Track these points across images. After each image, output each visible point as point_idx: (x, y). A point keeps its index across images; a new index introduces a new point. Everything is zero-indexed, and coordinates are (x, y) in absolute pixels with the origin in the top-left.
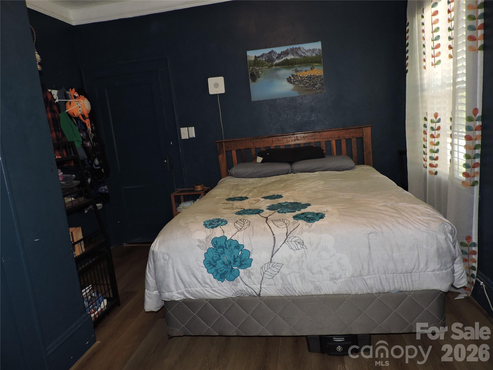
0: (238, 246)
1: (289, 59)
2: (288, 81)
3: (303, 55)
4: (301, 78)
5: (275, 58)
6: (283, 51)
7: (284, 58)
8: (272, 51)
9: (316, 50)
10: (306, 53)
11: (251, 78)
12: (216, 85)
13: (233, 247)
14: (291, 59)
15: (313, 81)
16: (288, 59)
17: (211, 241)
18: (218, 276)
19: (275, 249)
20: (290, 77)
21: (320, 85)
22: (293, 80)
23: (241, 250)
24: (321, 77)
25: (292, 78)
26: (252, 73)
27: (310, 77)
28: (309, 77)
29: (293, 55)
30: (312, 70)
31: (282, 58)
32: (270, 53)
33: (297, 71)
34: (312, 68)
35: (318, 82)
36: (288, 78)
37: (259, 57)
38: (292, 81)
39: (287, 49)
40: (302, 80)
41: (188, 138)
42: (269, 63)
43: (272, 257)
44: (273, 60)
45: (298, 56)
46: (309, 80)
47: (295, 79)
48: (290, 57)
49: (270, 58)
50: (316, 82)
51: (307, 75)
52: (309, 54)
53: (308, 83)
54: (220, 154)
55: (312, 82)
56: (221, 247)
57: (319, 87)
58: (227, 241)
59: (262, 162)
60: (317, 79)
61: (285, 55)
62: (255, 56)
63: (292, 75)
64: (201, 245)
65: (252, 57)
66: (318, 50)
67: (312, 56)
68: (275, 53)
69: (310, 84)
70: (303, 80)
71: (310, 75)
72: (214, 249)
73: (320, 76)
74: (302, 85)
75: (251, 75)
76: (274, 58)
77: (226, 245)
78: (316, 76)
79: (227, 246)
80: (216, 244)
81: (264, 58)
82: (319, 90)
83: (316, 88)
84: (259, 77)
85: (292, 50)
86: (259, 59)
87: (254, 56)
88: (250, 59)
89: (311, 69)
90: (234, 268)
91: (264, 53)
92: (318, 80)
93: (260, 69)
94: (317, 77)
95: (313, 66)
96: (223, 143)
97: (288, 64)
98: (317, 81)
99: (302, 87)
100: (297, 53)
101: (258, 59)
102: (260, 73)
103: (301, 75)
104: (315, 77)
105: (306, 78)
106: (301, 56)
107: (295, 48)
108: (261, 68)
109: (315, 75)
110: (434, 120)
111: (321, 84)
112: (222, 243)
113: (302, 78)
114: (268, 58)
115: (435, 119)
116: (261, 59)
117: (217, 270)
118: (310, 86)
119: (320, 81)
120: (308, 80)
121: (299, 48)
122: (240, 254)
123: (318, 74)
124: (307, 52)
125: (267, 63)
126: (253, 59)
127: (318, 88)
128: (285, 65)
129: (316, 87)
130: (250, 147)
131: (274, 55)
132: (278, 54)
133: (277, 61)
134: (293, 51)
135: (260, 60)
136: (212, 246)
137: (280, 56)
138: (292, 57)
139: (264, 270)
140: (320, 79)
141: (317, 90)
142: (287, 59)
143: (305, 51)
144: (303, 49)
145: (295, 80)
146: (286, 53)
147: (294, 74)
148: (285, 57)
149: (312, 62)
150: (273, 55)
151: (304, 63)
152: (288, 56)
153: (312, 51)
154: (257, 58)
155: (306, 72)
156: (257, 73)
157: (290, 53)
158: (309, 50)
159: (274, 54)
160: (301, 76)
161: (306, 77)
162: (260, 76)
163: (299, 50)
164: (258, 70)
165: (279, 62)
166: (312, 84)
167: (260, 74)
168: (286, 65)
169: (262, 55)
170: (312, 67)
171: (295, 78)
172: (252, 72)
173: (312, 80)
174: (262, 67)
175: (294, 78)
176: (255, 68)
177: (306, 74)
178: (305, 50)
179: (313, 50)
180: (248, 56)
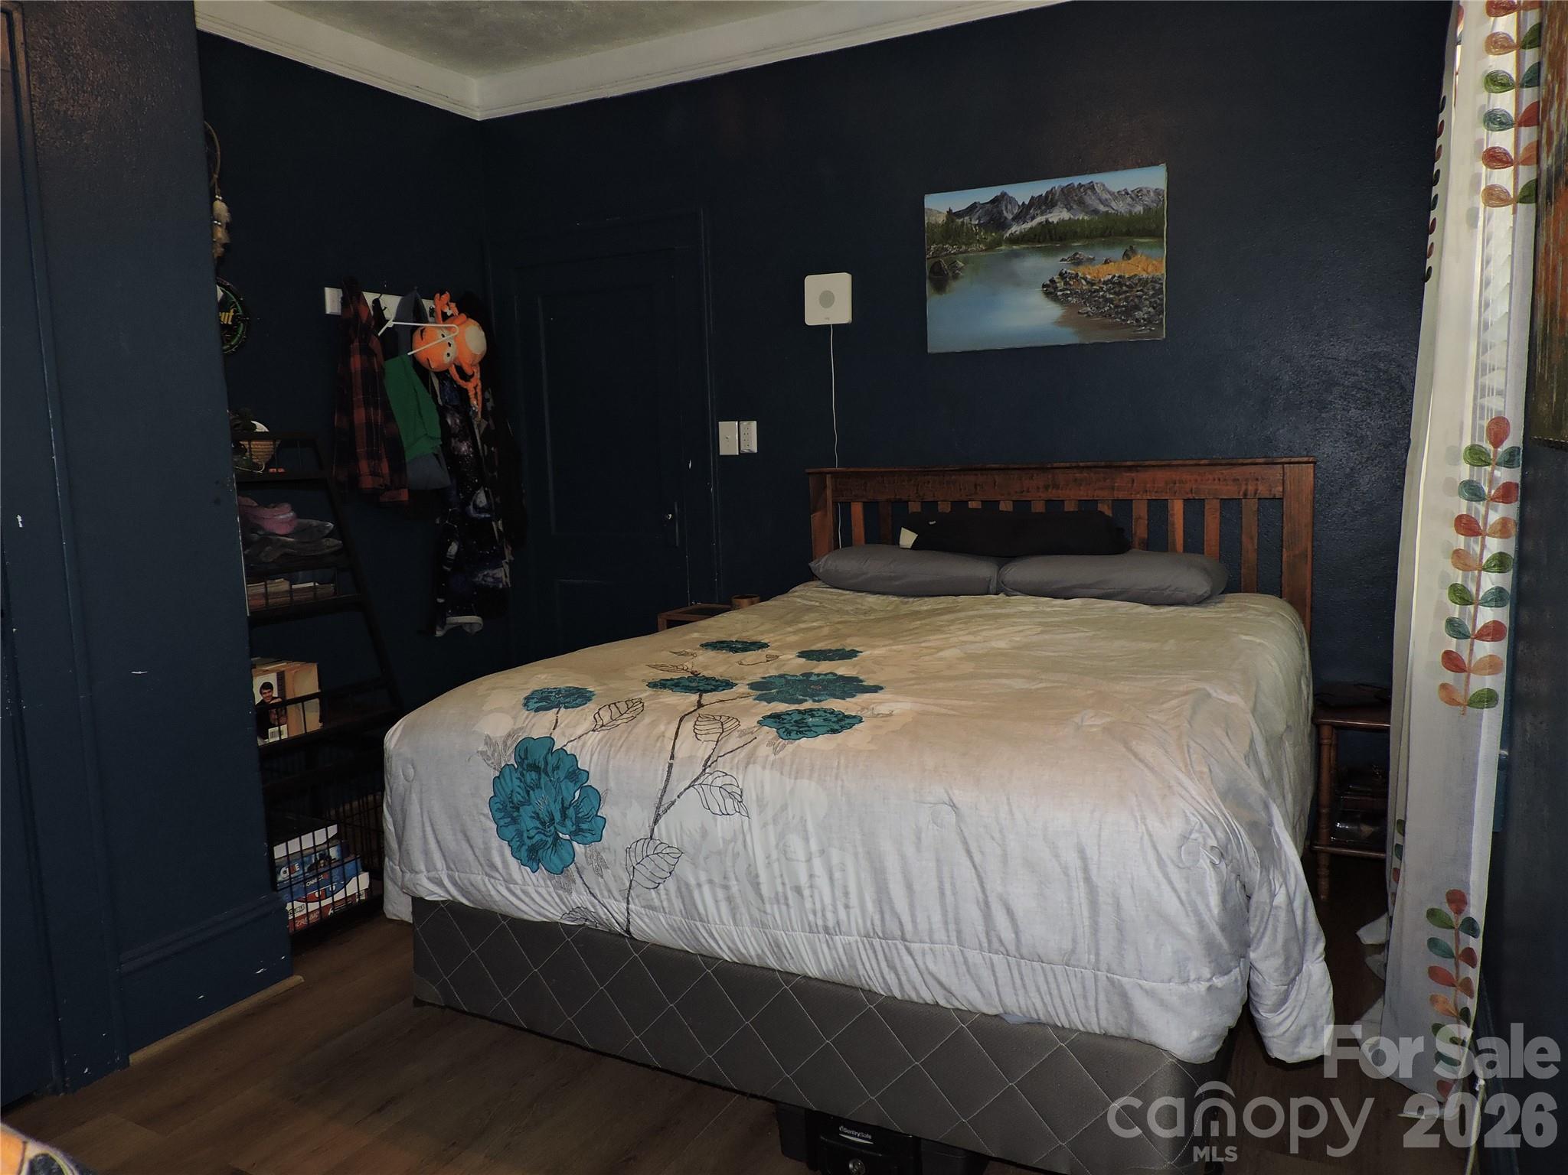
0: (577, 775)
1: (1055, 222)
2: (1048, 294)
3: (1102, 208)
4: (1091, 283)
5: (1010, 217)
6: (1036, 195)
7: (1040, 219)
8: (1004, 195)
9: (1148, 192)
10: (1113, 204)
11: (930, 278)
12: (827, 299)
13: (561, 774)
14: (1062, 222)
15: (1129, 297)
16: (1050, 220)
17: (515, 745)
18: (524, 853)
19: (666, 801)
20: (1052, 281)
21: (1151, 309)
22: (1061, 291)
23: (581, 787)
24: (1156, 282)
25: (1061, 285)
26: (936, 262)
27: (1118, 284)
28: (1114, 283)
29: (1069, 209)
30: (1129, 259)
31: (1033, 218)
32: (995, 201)
33: (1077, 262)
34: (1129, 253)
35: (1146, 299)
36: (1048, 282)
37: (959, 214)
38: (1059, 293)
39: (1049, 189)
40: (1090, 291)
41: (738, 454)
42: (992, 233)
43: (656, 822)
44: (1003, 225)
45: (1087, 213)
46: (1115, 293)
47: (1068, 286)
48: (1058, 215)
49: (994, 217)
50: (1136, 300)
51: (1111, 276)
52: (1120, 207)
53: (1111, 301)
54: (815, 511)
55: (1126, 299)
56: (534, 767)
57: (1148, 318)
58: (552, 754)
59: (916, 546)
60: (1141, 290)
61: (1043, 208)
62: (950, 212)
63: (1061, 274)
64: (489, 753)
65: (940, 213)
66: (1152, 194)
67: (1130, 212)
68: (1010, 203)
69: (1117, 306)
70: (1094, 292)
71: (1120, 277)
72: (516, 770)
73: (1155, 280)
74: (1089, 309)
75: (930, 272)
76: (1006, 218)
77: (546, 763)
78: (1140, 280)
79: (549, 769)
80: (523, 757)
81: (976, 216)
82: (1145, 325)
83: (1137, 320)
84: (956, 277)
85: (1067, 192)
86: (960, 221)
87: (945, 211)
88: (933, 220)
89: (1127, 256)
90: (561, 835)
91: (977, 201)
92: (1146, 294)
93: (962, 253)
94: (1144, 282)
95: (1131, 247)
96: (828, 476)
97: (1051, 236)
98: (1140, 297)
99: (1089, 316)
100: (1081, 203)
101: (957, 220)
102: (961, 264)
103: (1090, 274)
104: (1137, 284)
105: (1107, 285)
106: (1096, 212)
107: (1076, 184)
108: (964, 247)
109: (1135, 275)
111: (1154, 308)
112: (538, 756)
113: (1093, 284)
114: (988, 218)
116: (967, 218)
117: (520, 834)
118: (1117, 313)
119: (1153, 296)
120: (1110, 293)
121: (1091, 187)
122: (576, 798)
123: (1148, 273)
124: (1115, 198)
125: (985, 234)
126: (941, 219)
127: (1143, 319)
128: (1039, 242)
129: (1137, 317)
130: (905, 498)
131: (1006, 208)
132: (1020, 204)
133: (1016, 229)
134: (1069, 197)
135: (963, 222)
136: (512, 761)
137: (1027, 213)
138: (1066, 215)
139: (633, 859)
140: (1154, 288)
141: (1140, 326)
142: (1047, 221)
143: (1108, 196)
144: (1105, 189)
145: (1067, 289)
146: (1045, 203)
147: (1068, 271)
148: (1042, 215)
149: (1129, 234)
150: (1004, 208)
151: (1102, 236)
152: (1050, 213)
153: (1131, 197)
154: (955, 218)
155: (1105, 267)
156: (953, 265)
157: (1059, 203)
158: (1123, 193)
159: (1009, 207)
160: (1089, 277)
161: (1106, 283)
162: (958, 274)
163: (1089, 192)
164: (954, 254)
165: (1021, 232)
166: (1123, 306)
167: (961, 269)
168: (1044, 241)
169: (973, 207)
170: (1128, 248)
171: (1070, 285)
172: (937, 260)
173: (1127, 292)
174: (969, 244)
175: (1066, 283)
176: (946, 250)
177: (1106, 273)
178: (1109, 192)
179: (1138, 195)
180: (929, 209)
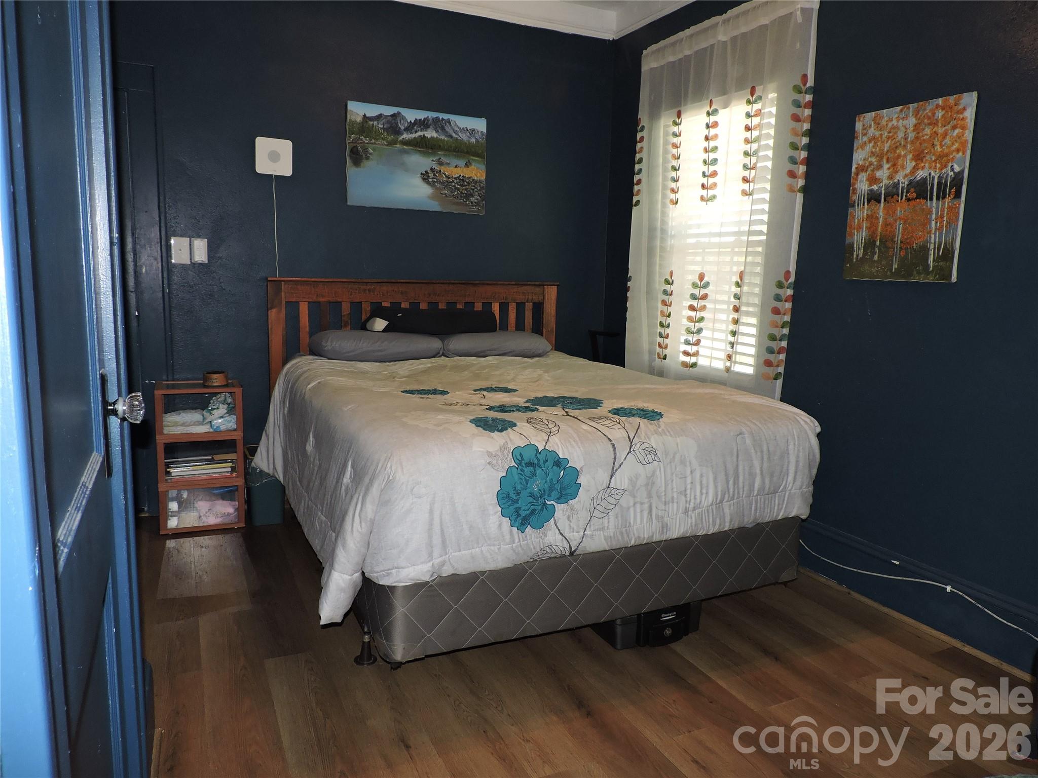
0: (559, 463)
1: (429, 137)
2: (424, 179)
3: (454, 135)
4: (448, 177)
5: (402, 128)
6: (418, 118)
7: (420, 133)
8: (399, 113)
9: (478, 132)
10: (460, 134)
12: (274, 157)
13: (550, 463)
14: (432, 138)
15: (468, 188)
16: (426, 135)
17: (511, 454)
18: (519, 520)
19: (617, 466)
20: (426, 172)
21: (478, 197)
22: (431, 178)
23: (564, 469)
24: (481, 183)
25: (431, 175)
26: (354, 147)
27: (462, 180)
28: (460, 179)
29: (437, 132)
30: (468, 167)
31: (416, 132)
32: (394, 116)
33: (441, 163)
34: (468, 164)
35: (476, 191)
36: (424, 173)
37: (371, 119)
38: (430, 180)
39: (426, 117)
40: (447, 182)
41: (189, 263)
42: (391, 135)
43: (611, 478)
44: (398, 132)
45: (446, 136)
46: (460, 185)
47: (435, 177)
48: (430, 134)
49: (393, 126)
50: (471, 191)
51: (458, 175)
52: (464, 137)
53: (458, 189)
54: (271, 308)
55: (466, 190)
56: (530, 464)
57: (477, 202)
58: (540, 453)
59: (385, 331)
60: (474, 186)
61: (422, 127)
62: (365, 116)
63: (432, 169)
64: (495, 462)
65: (358, 115)
66: (479, 133)
67: (469, 141)
68: (403, 119)
69: (462, 193)
70: (450, 183)
71: (463, 176)
72: (517, 468)
73: (480, 182)
74: (447, 192)
75: (350, 152)
76: (400, 128)
77: (538, 460)
78: (473, 180)
79: (541, 462)
80: (520, 459)
81: (382, 123)
82: (475, 206)
83: (472, 203)
84: (367, 158)
85: (436, 120)
86: (371, 123)
87: (362, 114)
88: (353, 118)
89: (467, 165)
90: (548, 503)
91: (382, 113)
92: (476, 188)
93: (372, 144)
94: (475, 182)
95: (469, 161)
96: (283, 283)
97: (426, 145)
98: (473, 189)
99: (446, 196)
100: (443, 129)
101: (369, 122)
102: (371, 151)
103: (447, 172)
104: (471, 182)
105: (456, 180)
106: (451, 136)
107: (441, 118)
108: (373, 141)
109: (471, 177)
110: (697, 284)
111: (480, 197)
112: (529, 456)
113: (449, 178)
114: (389, 126)
115: (699, 283)
116: (375, 123)
117: (517, 510)
118: (461, 197)
119: (480, 190)
120: (458, 185)
121: (449, 121)
122: (561, 475)
123: (477, 177)
124: (461, 131)
125: (387, 135)
126: (359, 119)
127: (475, 202)
128: (420, 147)
129: (472, 201)
130: (339, 300)
131: (400, 122)
132: (409, 121)
133: (406, 136)
134: (438, 125)
135: (373, 124)
136: (513, 464)
137: (413, 128)
138: (435, 135)
139: (595, 503)
140: (480, 186)
141: (473, 206)
142: (424, 136)
143: (458, 129)
144: (456, 124)
145: (435, 178)
146: (423, 124)
147: (436, 168)
148: (421, 131)
149: (468, 153)
150: (399, 121)
151: (454, 151)
152: (426, 131)
153: (469, 133)
154: (368, 120)
155: (456, 169)
156: (365, 150)
157: (431, 126)
158: (465, 129)
159: (402, 121)
160: (447, 174)
161: (455, 178)
162: (369, 157)
163: (447, 124)
164: (367, 143)
165: (409, 139)
166: (465, 193)
167: (370, 154)
168: (422, 147)
169: (379, 117)
170: (468, 161)
171: (436, 176)
172: (355, 145)
173: (466, 186)
174: (376, 139)
175: (434, 175)
176: (362, 140)
177: (456, 173)
178: (458, 127)
179: (472, 132)
180: (350, 110)
